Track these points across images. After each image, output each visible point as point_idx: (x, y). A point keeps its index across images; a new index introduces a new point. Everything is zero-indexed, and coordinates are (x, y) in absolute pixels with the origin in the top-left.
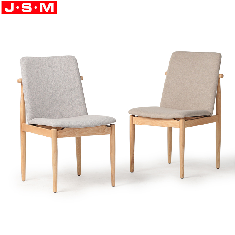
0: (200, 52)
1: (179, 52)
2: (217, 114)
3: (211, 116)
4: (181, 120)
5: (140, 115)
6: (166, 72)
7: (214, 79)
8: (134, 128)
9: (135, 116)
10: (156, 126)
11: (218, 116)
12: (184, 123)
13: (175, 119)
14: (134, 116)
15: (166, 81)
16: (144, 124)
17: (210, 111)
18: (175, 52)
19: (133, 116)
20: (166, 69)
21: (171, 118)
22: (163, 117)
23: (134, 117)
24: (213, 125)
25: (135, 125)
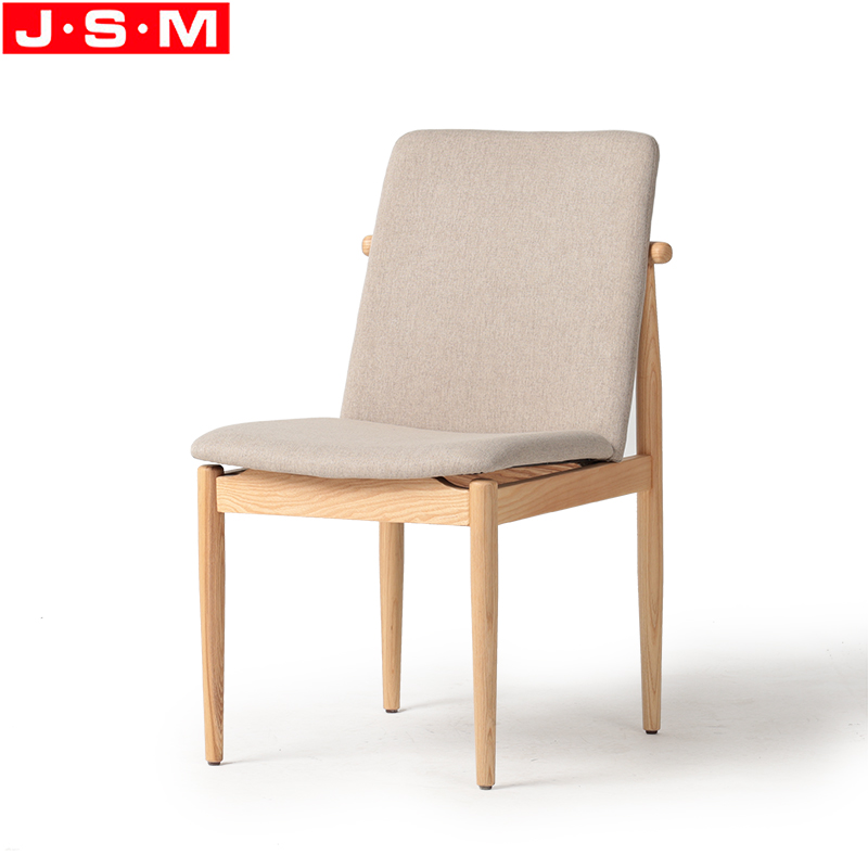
0: (542, 133)
1: (431, 132)
2: (642, 451)
3: (614, 458)
4: (476, 486)
5: (253, 466)
6: (370, 238)
7: (623, 265)
8: (223, 534)
9: (227, 468)
10: (344, 517)
11: (646, 459)
12: (493, 497)
13: (442, 479)
14: (218, 470)
15: (367, 284)
16: (274, 510)
17: (612, 437)
18: (409, 134)
19: (216, 472)
20: (366, 221)
21: (425, 475)
22: (378, 473)
23: (223, 474)
24: (625, 506)
25: (227, 516)
